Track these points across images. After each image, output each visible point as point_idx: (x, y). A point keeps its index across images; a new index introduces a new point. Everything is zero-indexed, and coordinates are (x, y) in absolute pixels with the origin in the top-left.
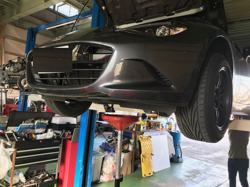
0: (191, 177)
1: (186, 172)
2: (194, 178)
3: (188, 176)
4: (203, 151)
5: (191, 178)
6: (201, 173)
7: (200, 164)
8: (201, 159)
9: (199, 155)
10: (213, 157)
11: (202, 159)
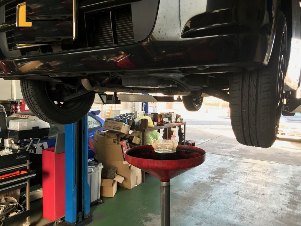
0: (216, 178)
1: (210, 173)
2: (221, 179)
3: (213, 178)
4: (224, 143)
5: (217, 180)
6: (227, 171)
7: (224, 161)
8: (224, 154)
9: (221, 150)
10: (238, 150)
11: (226, 154)
